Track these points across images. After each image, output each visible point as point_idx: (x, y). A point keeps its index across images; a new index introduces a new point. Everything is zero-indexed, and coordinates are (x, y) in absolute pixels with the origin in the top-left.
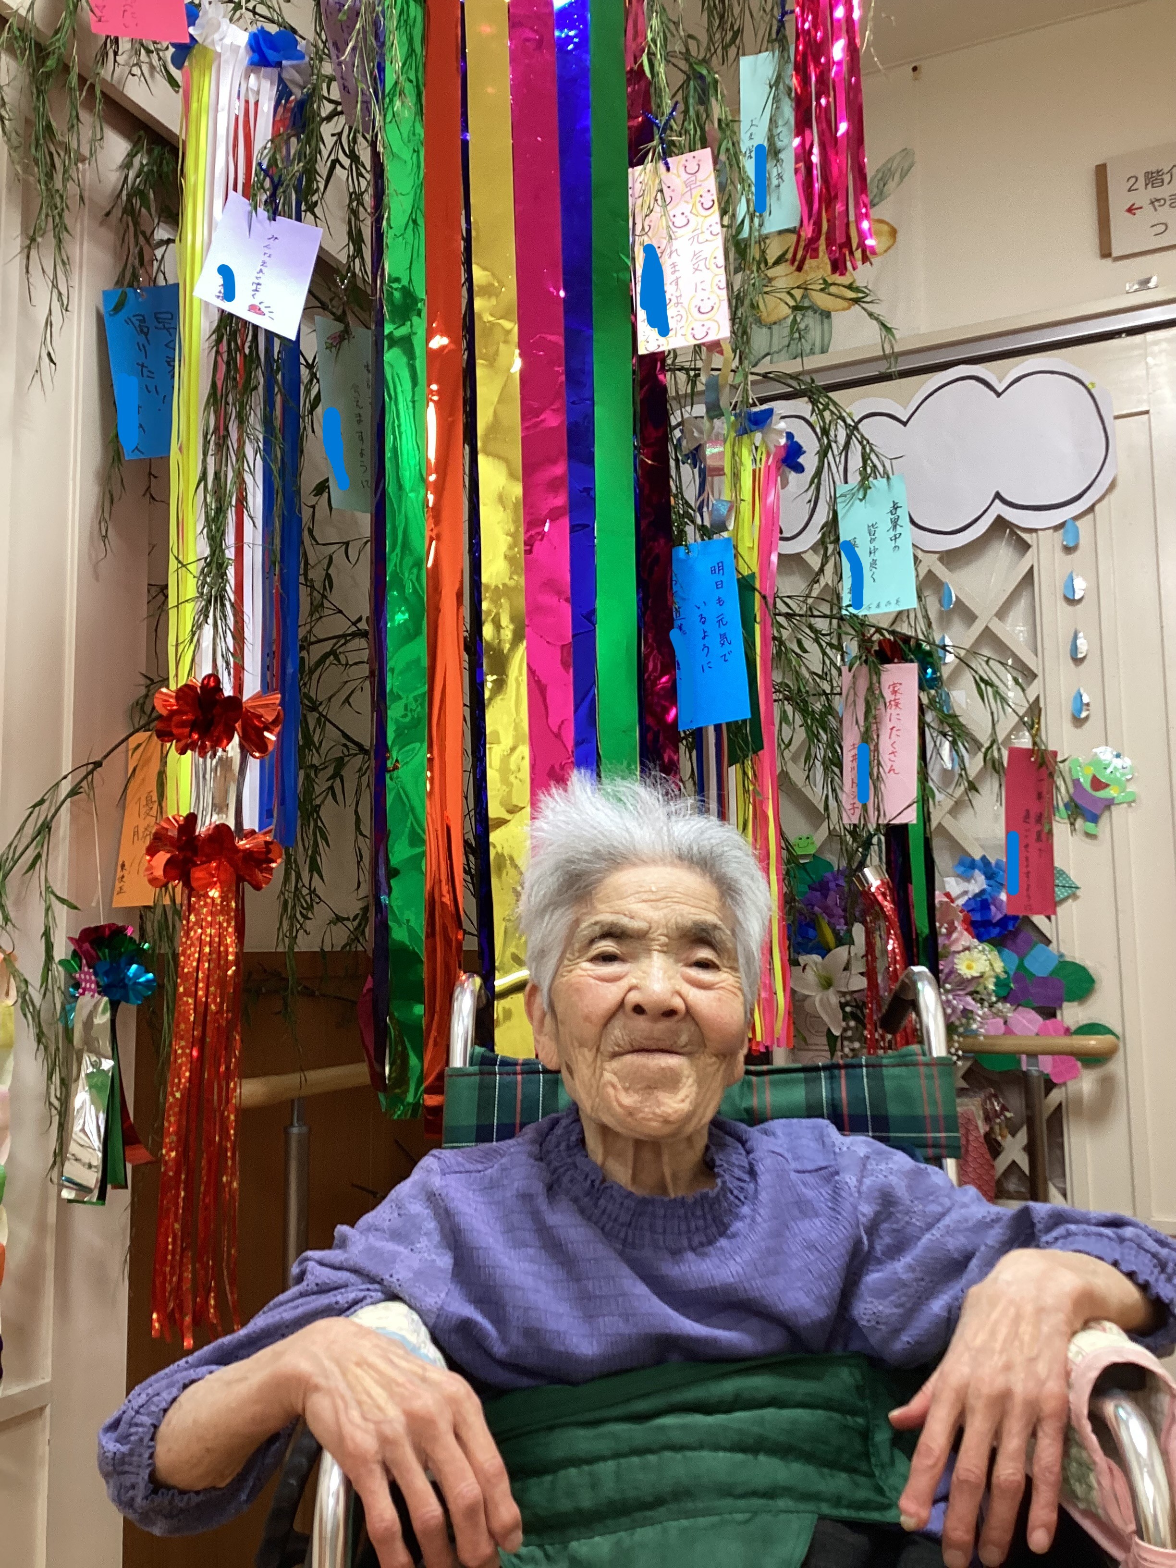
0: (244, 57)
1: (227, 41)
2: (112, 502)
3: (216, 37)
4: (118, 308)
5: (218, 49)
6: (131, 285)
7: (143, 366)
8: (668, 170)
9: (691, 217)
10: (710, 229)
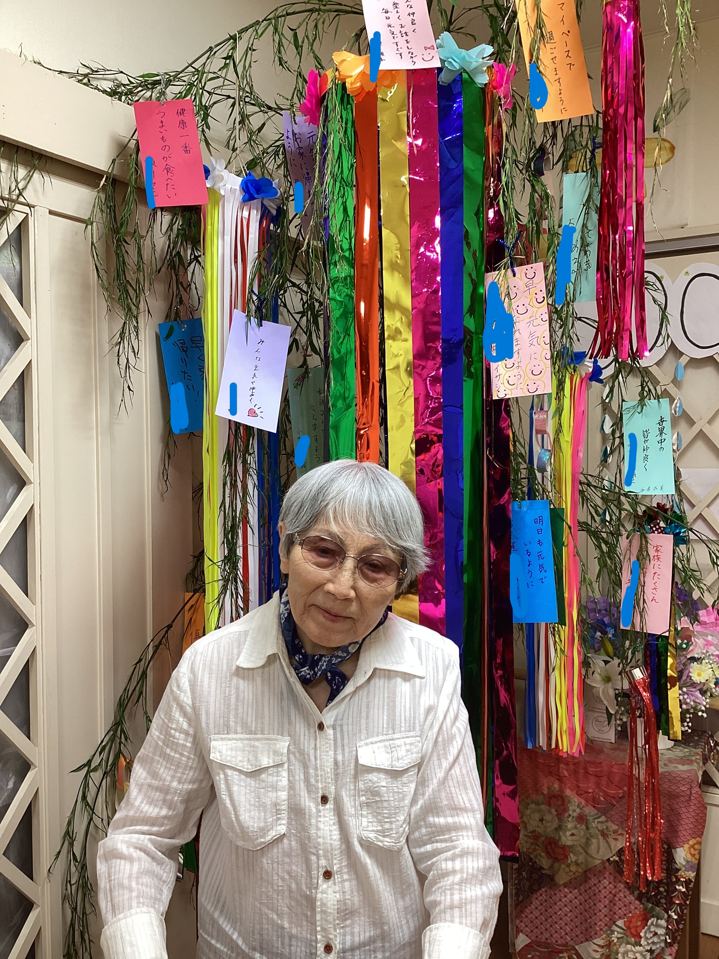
0: (239, 195)
1: (228, 186)
2: (169, 457)
3: (221, 184)
4: (168, 336)
5: (223, 193)
6: (175, 320)
7: (185, 372)
8: (514, 275)
9: (529, 307)
10: (542, 317)
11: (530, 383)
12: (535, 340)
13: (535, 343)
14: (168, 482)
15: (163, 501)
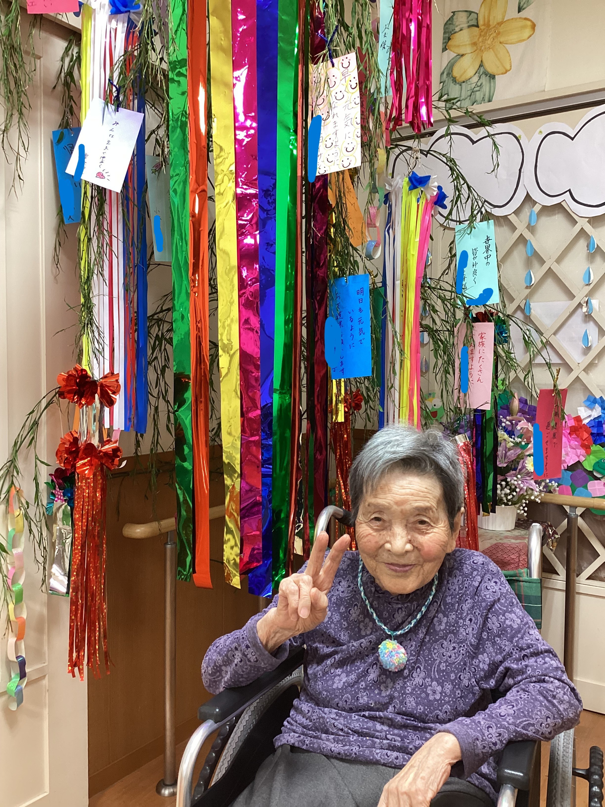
0: (108, 9)
1: (98, 2)
2: (60, 244)
4: (59, 141)
5: (94, 7)
6: (66, 128)
8: (333, 66)
9: (345, 94)
10: (355, 100)
11: (345, 159)
12: (349, 121)
13: (349, 124)
14: (58, 266)
15: (57, 283)
